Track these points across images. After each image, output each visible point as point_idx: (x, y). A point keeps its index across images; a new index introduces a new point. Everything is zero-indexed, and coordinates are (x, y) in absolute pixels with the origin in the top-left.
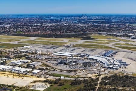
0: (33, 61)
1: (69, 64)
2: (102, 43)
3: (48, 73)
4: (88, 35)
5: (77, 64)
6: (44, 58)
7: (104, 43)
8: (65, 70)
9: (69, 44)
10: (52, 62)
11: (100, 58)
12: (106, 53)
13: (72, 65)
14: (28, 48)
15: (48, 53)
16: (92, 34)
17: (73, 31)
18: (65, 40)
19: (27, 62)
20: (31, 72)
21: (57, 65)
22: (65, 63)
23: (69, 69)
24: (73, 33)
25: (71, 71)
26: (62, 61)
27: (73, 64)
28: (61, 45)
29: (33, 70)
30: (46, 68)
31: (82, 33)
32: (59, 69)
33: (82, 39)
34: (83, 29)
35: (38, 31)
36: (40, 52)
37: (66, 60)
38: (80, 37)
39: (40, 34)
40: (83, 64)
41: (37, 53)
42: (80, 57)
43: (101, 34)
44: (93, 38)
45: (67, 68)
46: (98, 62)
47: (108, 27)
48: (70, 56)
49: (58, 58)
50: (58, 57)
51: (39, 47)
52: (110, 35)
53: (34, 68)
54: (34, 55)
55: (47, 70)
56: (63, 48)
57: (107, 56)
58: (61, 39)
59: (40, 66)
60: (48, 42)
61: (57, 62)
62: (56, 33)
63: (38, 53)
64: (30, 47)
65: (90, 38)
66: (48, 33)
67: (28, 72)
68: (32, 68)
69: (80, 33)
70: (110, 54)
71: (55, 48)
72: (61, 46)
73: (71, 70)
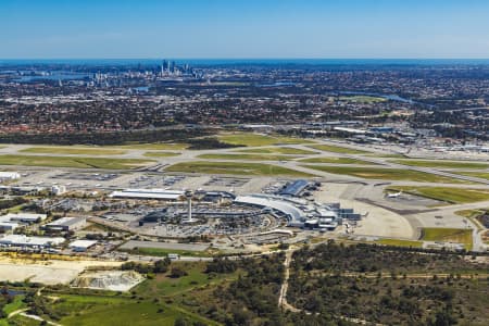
0: (56, 218)
1: (177, 221)
2: (263, 158)
3: (122, 247)
4: (208, 134)
5: (202, 219)
6: (87, 208)
7: (268, 159)
8: (173, 238)
9: (153, 164)
10: (120, 217)
11: (271, 201)
12: (285, 187)
13: (190, 224)
14: (16, 180)
15: (95, 193)
16: (222, 132)
17: (147, 120)
18: (134, 153)
19: (38, 221)
20: (65, 246)
21: (141, 224)
22: (164, 220)
23: (183, 235)
24: (152, 128)
25: (192, 240)
26: (151, 214)
27: (191, 220)
28: (127, 168)
29: (68, 241)
30: (110, 235)
31: (181, 127)
32: (152, 236)
33: (190, 148)
34: (182, 114)
35: (17, 123)
36: (65, 191)
37: (165, 211)
38: (180, 142)
39: (30, 132)
40: (222, 219)
41: (54, 195)
42: (204, 199)
43: (250, 130)
44: (226, 142)
45: (177, 232)
46: (267, 212)
47: (266, 105)
48: (173, 200)
49: (135, 206)
50: (132, 203)
51: (53, 174)
52: (281, 132)
53: (69, 235)
54: (47, 200)
55: (114, 240)
56: (138, 175)
57: (293, 196)
58: (118, 149)
59: (84, 230)
60: (77, 160)
61: (135, 218)
62: (89, 130)
63: (59, 193)
64: (18, 176)
65: (217, 145)
66: (60, 128)
67: (55, 247)
68: (65, 236)
69: (176, 128)
70: (300, 189)
71: (109, 178)
72: (127, 171)
73: (192, 235)
